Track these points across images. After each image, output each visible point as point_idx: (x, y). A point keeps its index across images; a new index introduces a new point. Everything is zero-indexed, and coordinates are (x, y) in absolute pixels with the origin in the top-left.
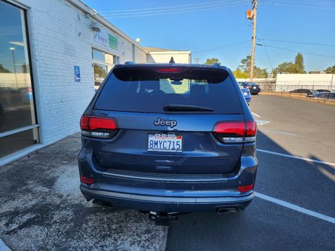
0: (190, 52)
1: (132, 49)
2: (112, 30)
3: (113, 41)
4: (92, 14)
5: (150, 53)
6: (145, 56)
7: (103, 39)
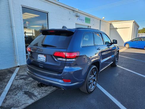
0: (134, 21)
1: (99, 22)
2: (87, 15)
3: (88, 20)
4: (76, 10)
5: (112, 23)
6: (109, 25)
7: (82, 20)
